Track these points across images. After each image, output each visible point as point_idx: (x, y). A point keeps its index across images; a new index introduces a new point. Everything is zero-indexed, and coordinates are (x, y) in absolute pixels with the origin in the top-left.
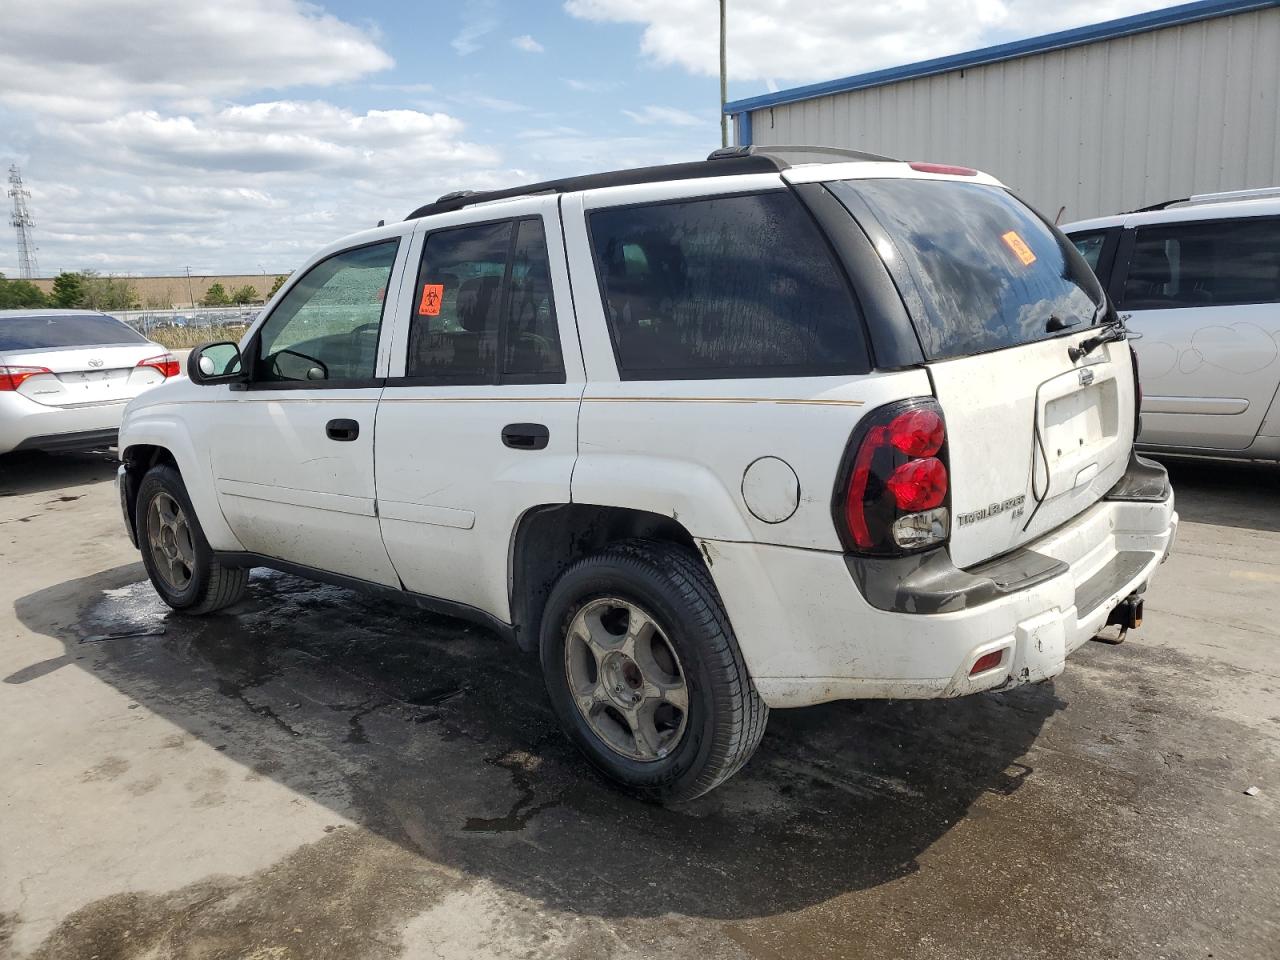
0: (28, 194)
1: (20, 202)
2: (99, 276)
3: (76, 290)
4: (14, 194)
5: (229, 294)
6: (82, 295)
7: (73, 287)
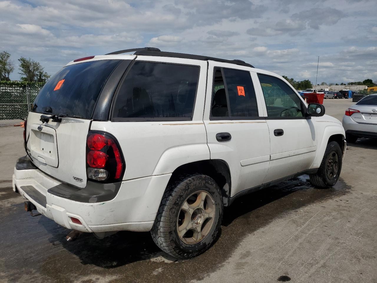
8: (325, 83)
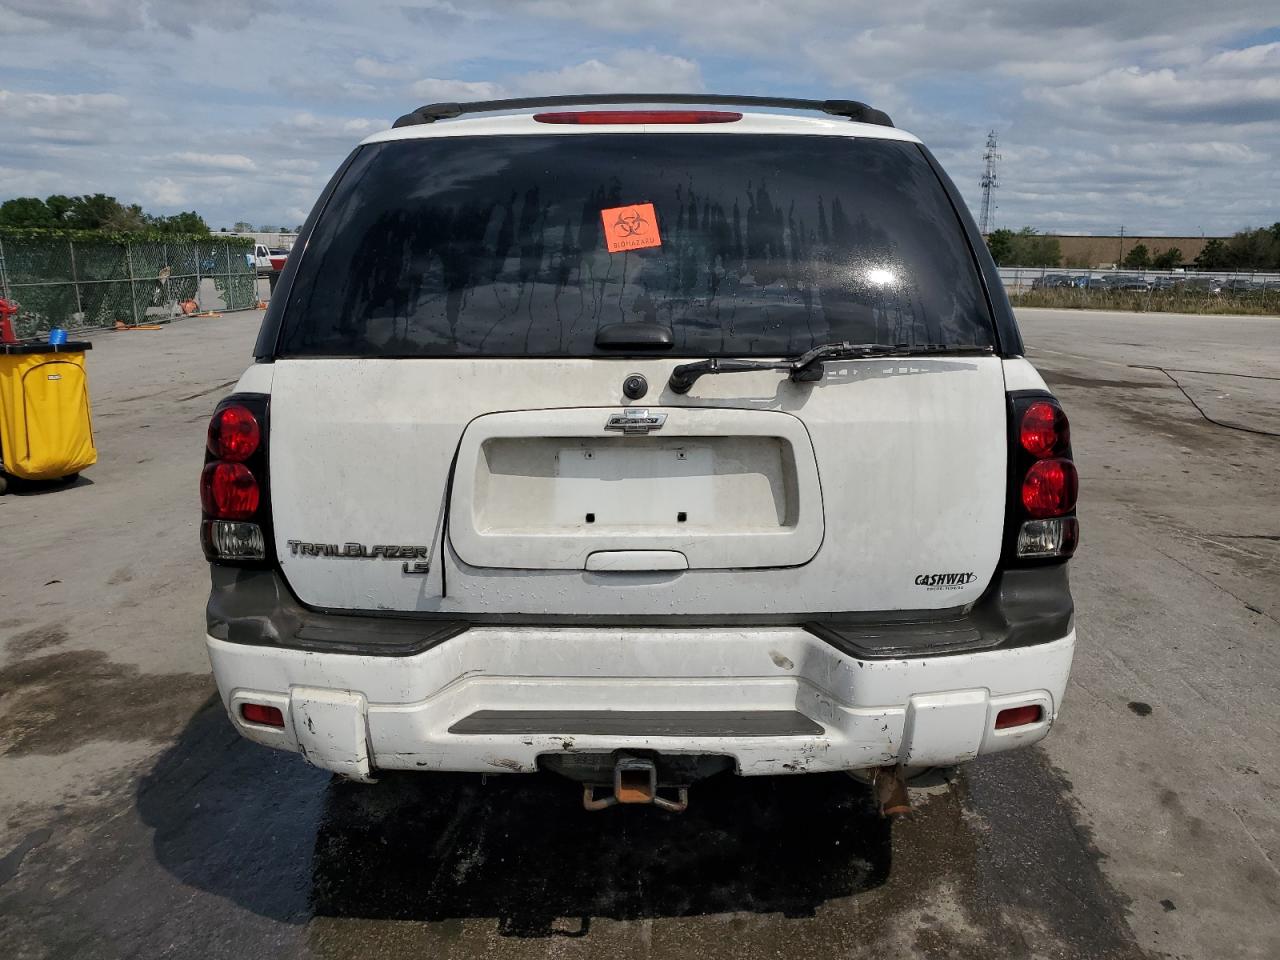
0: (999, 157)
1: (991, 164)
2: (1038, 234)
3: (1005, 246)
4: (988, 157)
5: (1151, 256)
6: (1009, 251)
7: (1003, 243)
8: (247, 225)
